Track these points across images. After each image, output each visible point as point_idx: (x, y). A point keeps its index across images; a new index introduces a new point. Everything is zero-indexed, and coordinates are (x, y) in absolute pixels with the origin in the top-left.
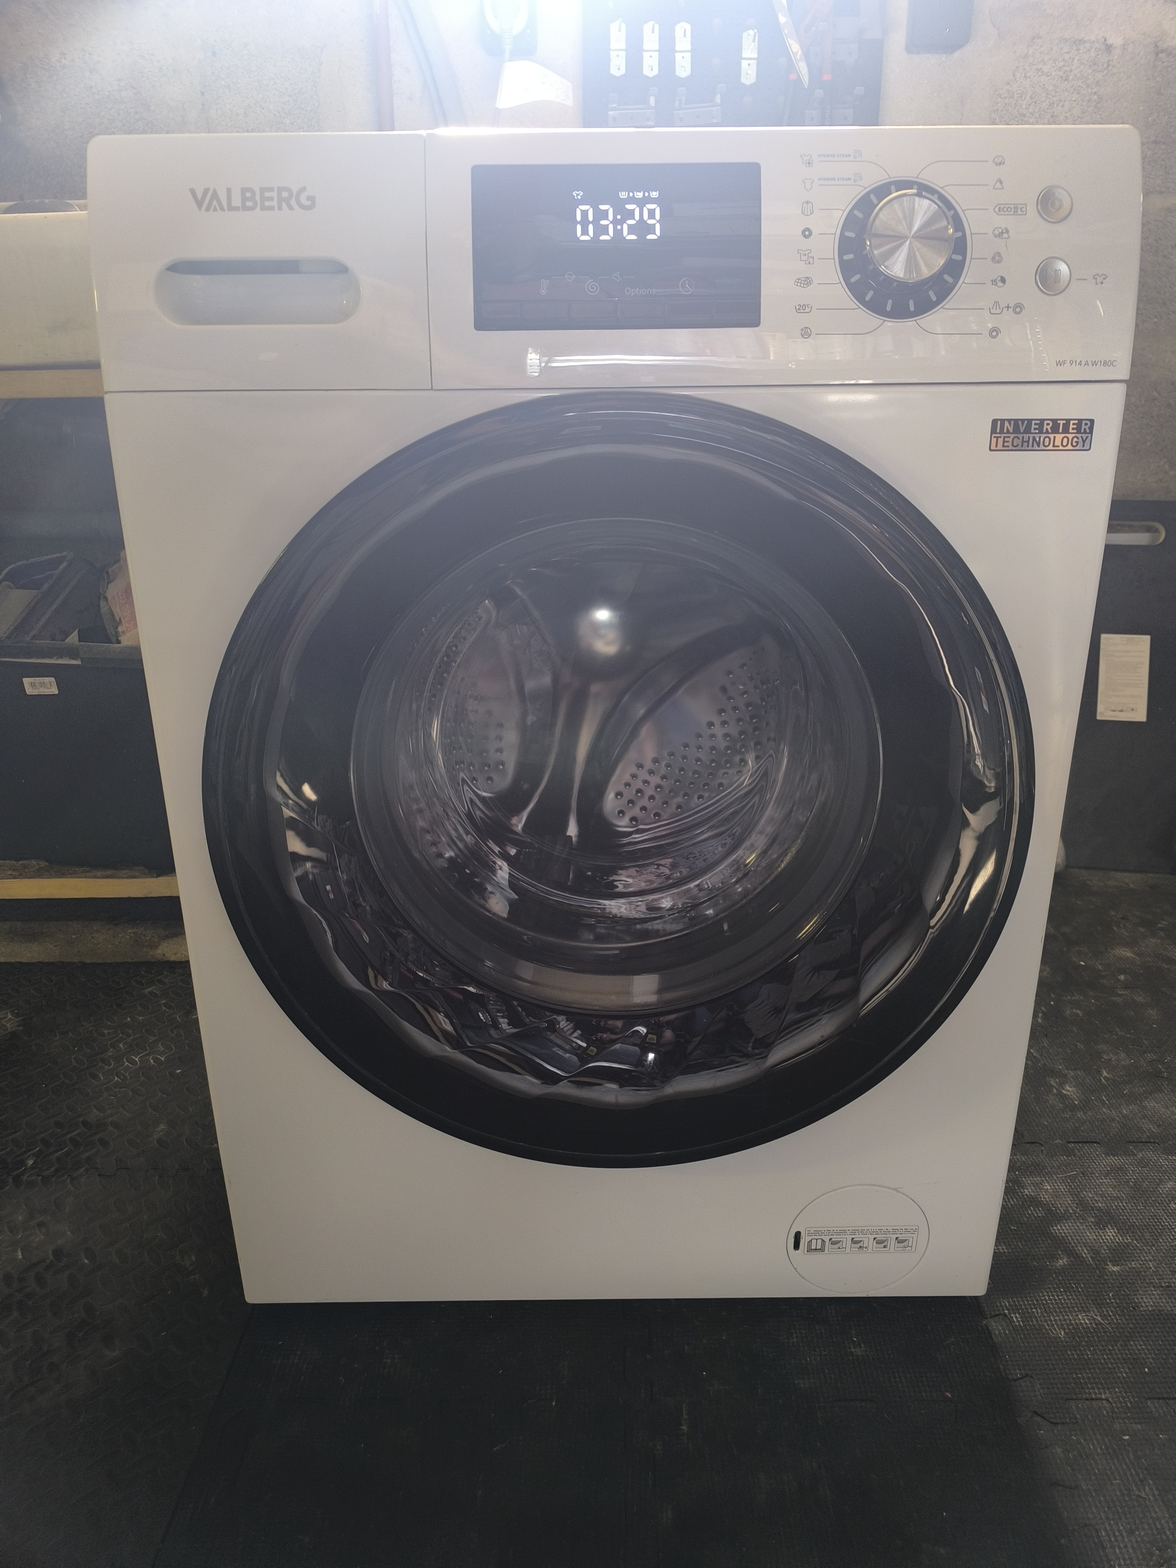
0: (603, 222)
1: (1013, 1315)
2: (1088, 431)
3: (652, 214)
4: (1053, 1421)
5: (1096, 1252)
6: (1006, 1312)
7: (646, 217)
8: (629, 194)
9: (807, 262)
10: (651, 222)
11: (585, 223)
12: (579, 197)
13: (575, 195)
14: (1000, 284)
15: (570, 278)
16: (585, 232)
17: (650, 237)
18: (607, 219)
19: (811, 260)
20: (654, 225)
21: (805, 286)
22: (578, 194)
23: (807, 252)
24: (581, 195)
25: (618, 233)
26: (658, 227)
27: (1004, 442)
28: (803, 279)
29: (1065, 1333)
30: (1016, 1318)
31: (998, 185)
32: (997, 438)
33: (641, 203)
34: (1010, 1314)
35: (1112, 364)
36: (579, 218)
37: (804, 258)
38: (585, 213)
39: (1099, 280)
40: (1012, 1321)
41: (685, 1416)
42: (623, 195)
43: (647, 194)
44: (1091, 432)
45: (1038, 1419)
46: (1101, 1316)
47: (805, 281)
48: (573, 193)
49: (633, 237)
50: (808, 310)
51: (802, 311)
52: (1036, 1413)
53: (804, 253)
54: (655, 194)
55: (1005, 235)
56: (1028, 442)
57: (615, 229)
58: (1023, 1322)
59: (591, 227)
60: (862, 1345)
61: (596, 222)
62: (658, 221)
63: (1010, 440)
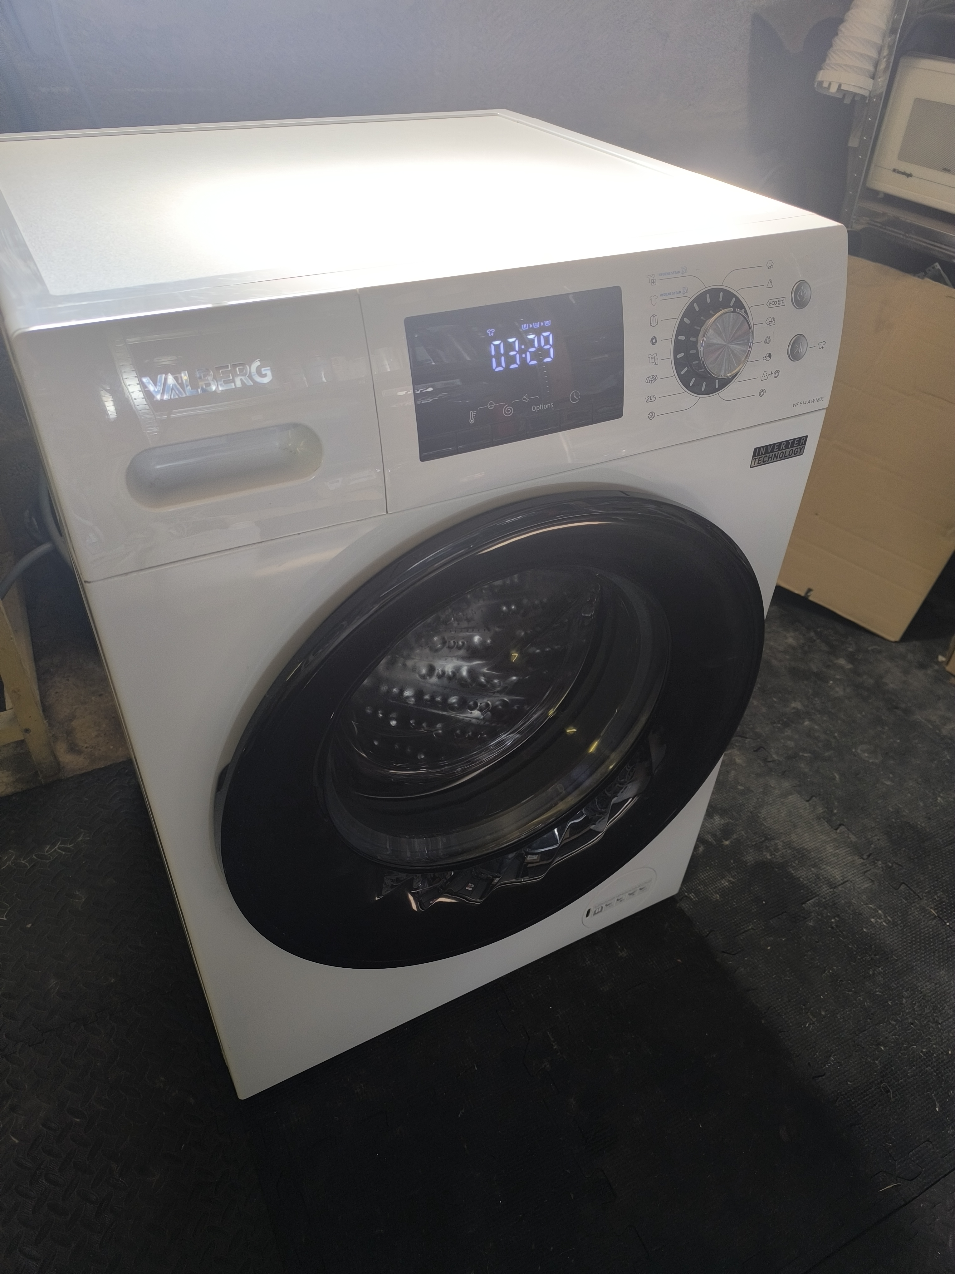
0: (512, 353)
1: (690, 895)
2: (804, 443)
3: (547, 339)
4: (733, 953)
5: (714, 835)
6: (686, 894)
7: (543, 344)
8: (529, 326)
9: (654, 364)
10: (547, 347)
11: (498, 356)
12: (492, 334)
13: (489, 332)
14: (768, 358)
15: (491, 407)
16: (499, 364)
17: (547, 360)
18: (514, 350)
19: (656, 362)
20: (549, 349)
21: (652, 382)
22: (491, 332)
23: (654, 356)
24: (493, 332)
25: (524, 360)
26: (552, 350)
27: (759, 460)
28: (651, 377)
29: (719, 895)
30: (692, 896)
31: (770, 285)
32: (755, 459)
33: (538, 333)
34: (689, 895)
35: (822, 399)
36: (493, 353)
37: (652, 361)
38: (497, 347)
39: (822, 345)
40: (691, 899)
41: (552, 1040)
42: (525, 327)
43: (542, 324)
44: (805, 444)
45: (726, 955)
46: (732, 877)
47: (652, 378)
48: (487, 331)
49: (534, 362)
50: (653, 399)
51: (650, 400)
52: (723, 952)
53: (652, 356)
54: (548, 323)
55: (773, 323)
56: (771, 458)
57: (521, 357)
58: (697, 897)
59: (503, 359)
60: (625, 949)
61: (506, 354)
62: (551, 346)
63: (762, 459)
